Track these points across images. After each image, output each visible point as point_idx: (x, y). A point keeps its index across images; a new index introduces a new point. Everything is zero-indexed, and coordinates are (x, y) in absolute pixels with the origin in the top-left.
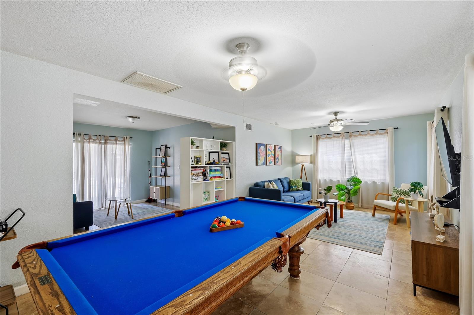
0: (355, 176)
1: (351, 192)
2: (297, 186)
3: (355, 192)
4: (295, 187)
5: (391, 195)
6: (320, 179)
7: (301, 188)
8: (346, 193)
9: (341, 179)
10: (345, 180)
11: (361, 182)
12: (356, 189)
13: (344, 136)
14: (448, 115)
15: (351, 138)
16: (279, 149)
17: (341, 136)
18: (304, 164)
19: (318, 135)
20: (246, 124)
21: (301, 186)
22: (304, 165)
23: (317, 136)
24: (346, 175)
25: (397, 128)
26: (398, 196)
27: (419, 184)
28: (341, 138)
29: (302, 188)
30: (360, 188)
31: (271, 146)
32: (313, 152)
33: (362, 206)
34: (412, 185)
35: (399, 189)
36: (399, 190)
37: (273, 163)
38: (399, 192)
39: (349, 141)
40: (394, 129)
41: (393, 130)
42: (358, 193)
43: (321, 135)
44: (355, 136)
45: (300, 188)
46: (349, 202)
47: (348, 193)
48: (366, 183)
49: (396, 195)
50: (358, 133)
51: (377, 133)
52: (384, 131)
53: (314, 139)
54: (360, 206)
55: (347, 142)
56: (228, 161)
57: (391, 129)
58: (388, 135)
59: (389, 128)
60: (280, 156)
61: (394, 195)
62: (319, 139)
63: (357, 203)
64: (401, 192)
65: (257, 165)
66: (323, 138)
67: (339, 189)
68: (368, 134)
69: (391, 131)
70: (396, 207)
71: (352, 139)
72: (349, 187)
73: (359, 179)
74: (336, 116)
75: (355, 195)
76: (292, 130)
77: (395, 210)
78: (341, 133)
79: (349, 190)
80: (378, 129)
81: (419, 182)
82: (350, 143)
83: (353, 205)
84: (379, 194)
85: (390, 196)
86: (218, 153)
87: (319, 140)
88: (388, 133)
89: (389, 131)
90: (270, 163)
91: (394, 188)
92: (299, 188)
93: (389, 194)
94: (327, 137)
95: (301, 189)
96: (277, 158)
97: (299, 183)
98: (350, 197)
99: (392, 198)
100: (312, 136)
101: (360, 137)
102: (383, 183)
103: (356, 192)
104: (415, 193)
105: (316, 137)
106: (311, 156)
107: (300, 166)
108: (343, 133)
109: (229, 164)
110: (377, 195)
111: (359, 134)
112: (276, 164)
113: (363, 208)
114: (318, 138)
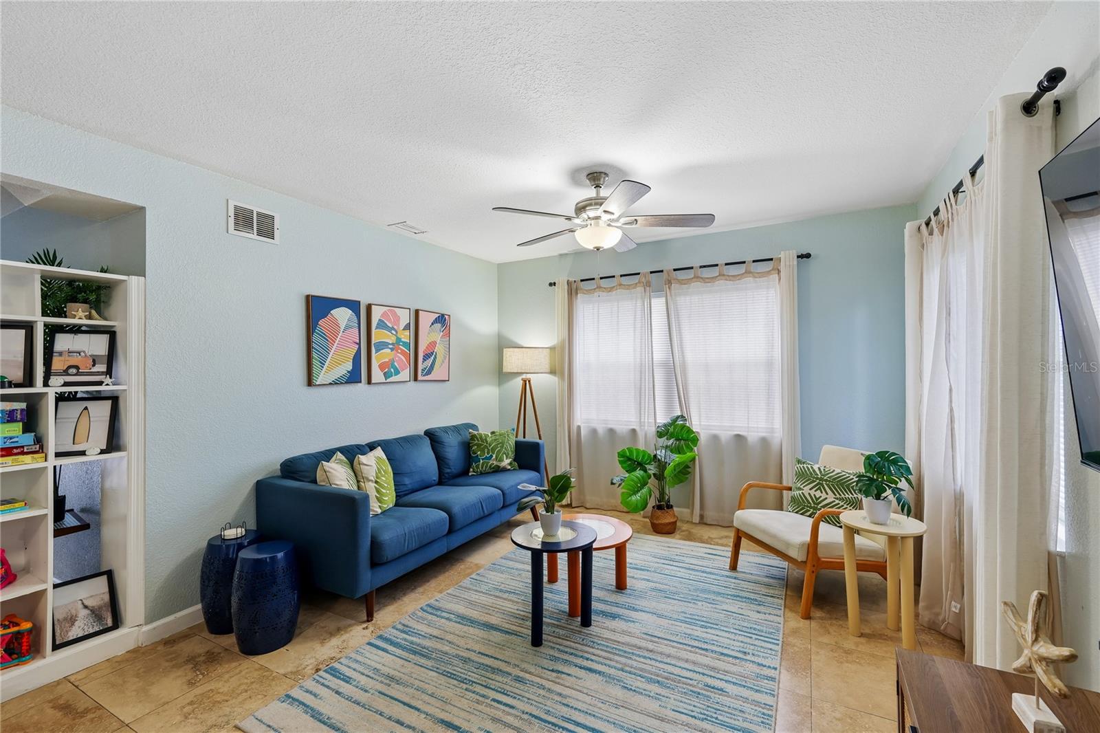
0: (682, 416)
1: (667, 472)
2: (494, 456)
3: (680, 472)
4: (486, 458)
5: (790, 489)
6: (579, 427)
7: (508, 461)
8: (654, 474)
9: (641, 426)
10: (652, 430)
11: (695, 440)
12: (683, 462)
13: (648, 284)
14: (1054, 132)
15: (669, 288)
16: (438, 326)
17: (639, 282)
18: (529, 376)
19: (572, 279)
20: (236, 208)
21: (512, 455)
22: (529, 381)
23: (571, 283)
24: (655, 412)
25: (808, 256)
26: (812, 492)
27: (895, 462)
28: (640, 289)
29: (515, 460)
30: (697, 457)
31: (395, 314)
32: (558, 336)
33: (702, 517)
34: (870, 465)
35: (816, 467)
36: (814, 471)
37: (405, 374)
38: (817, 478)
39: (664, 300)
40: (798, 257)
41: (795, 263)
42: (690, 473)
43: (582, 281)
44: (681, 282)
45: (506, 462)
46: (659, 507)
47: (660, 477)
48: (715, 438)
49: (806, 490)
50: (690, 274)
51: (748, 272)
52: (770, 265)
53: (561, 292)
54: (696, 519)
55: (658, 304)
56: (102, 368)
57: (788, 259)
58: (780, 279)
59: (782, 255)
60: (440, 350)
61: (800, 489)
62: (577, 294)
63: (688, 508)
64: (821, 479)
65: (310, 383)
66: (589, 292)
67: (629, 465)
68: (720, 275)
69: (788, 263)
70: (811, 549)
71: (673, 292)
72: (661, 454)
73: (690, 431)
74: (598, 186)
75: (682, 482)
76: (499, 264)
77: (805, 560)
78: (639, 274)
79: (662, 466)
80: (749, 258)
81: (894, 454)
82: (667, 309)
83: (672, 520)
84: (750, 486)
85: (785, 492)
86: (28, 327)
87: (576, 299)
88: (779, 272)
89: (782, 268)
90: (386, 375)
91: (799, 462)
92: (501, 460)
93: (785, 484)
94: (599, 287)
95: (510, 464)
96: (426, 357)
97: (503, 443)
98: (663, 489)
99: (793, 499)
100: (555, 284)
101: (696, 285)
102: (764, 442)
103: (685, 472)
104: (878, 497)
105: (566, 287)
106: (552, 349)
107: (518, 382)
108: (645, 275)
109: (100, 383)
110: (746, 490)
111: (693, 276)
112: (420, 377)
113: (706, 524)
114: (573, 290)
